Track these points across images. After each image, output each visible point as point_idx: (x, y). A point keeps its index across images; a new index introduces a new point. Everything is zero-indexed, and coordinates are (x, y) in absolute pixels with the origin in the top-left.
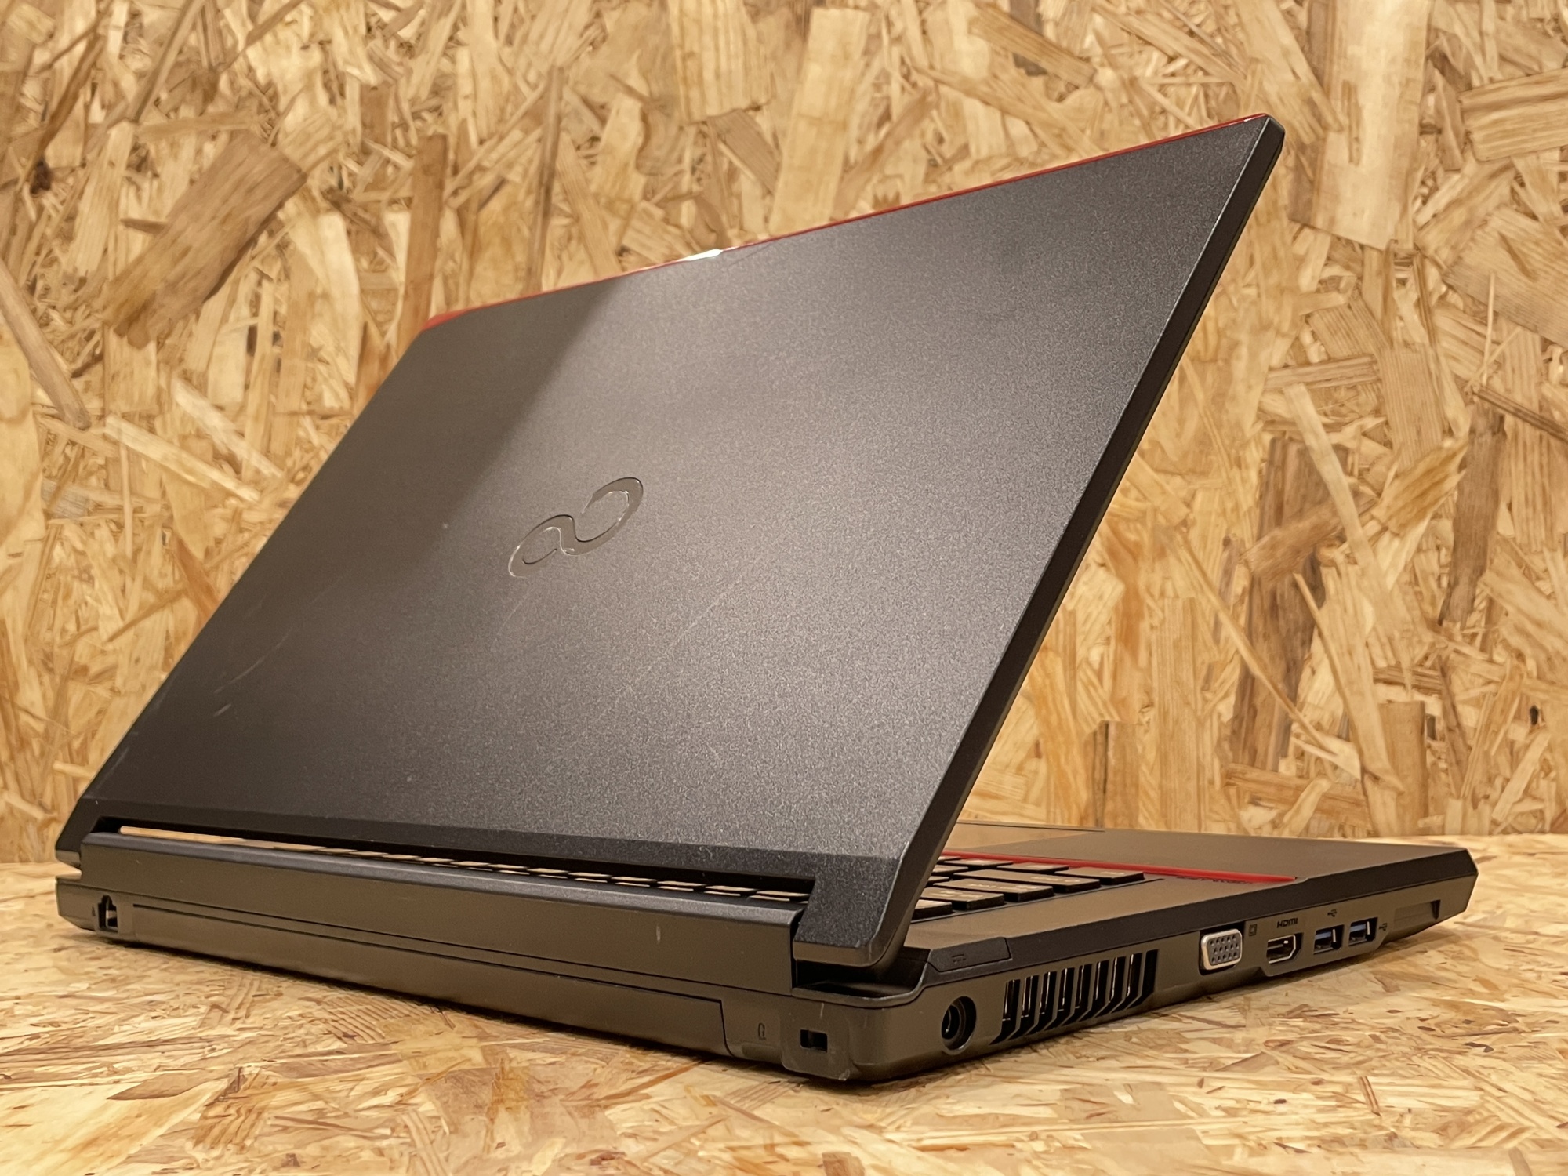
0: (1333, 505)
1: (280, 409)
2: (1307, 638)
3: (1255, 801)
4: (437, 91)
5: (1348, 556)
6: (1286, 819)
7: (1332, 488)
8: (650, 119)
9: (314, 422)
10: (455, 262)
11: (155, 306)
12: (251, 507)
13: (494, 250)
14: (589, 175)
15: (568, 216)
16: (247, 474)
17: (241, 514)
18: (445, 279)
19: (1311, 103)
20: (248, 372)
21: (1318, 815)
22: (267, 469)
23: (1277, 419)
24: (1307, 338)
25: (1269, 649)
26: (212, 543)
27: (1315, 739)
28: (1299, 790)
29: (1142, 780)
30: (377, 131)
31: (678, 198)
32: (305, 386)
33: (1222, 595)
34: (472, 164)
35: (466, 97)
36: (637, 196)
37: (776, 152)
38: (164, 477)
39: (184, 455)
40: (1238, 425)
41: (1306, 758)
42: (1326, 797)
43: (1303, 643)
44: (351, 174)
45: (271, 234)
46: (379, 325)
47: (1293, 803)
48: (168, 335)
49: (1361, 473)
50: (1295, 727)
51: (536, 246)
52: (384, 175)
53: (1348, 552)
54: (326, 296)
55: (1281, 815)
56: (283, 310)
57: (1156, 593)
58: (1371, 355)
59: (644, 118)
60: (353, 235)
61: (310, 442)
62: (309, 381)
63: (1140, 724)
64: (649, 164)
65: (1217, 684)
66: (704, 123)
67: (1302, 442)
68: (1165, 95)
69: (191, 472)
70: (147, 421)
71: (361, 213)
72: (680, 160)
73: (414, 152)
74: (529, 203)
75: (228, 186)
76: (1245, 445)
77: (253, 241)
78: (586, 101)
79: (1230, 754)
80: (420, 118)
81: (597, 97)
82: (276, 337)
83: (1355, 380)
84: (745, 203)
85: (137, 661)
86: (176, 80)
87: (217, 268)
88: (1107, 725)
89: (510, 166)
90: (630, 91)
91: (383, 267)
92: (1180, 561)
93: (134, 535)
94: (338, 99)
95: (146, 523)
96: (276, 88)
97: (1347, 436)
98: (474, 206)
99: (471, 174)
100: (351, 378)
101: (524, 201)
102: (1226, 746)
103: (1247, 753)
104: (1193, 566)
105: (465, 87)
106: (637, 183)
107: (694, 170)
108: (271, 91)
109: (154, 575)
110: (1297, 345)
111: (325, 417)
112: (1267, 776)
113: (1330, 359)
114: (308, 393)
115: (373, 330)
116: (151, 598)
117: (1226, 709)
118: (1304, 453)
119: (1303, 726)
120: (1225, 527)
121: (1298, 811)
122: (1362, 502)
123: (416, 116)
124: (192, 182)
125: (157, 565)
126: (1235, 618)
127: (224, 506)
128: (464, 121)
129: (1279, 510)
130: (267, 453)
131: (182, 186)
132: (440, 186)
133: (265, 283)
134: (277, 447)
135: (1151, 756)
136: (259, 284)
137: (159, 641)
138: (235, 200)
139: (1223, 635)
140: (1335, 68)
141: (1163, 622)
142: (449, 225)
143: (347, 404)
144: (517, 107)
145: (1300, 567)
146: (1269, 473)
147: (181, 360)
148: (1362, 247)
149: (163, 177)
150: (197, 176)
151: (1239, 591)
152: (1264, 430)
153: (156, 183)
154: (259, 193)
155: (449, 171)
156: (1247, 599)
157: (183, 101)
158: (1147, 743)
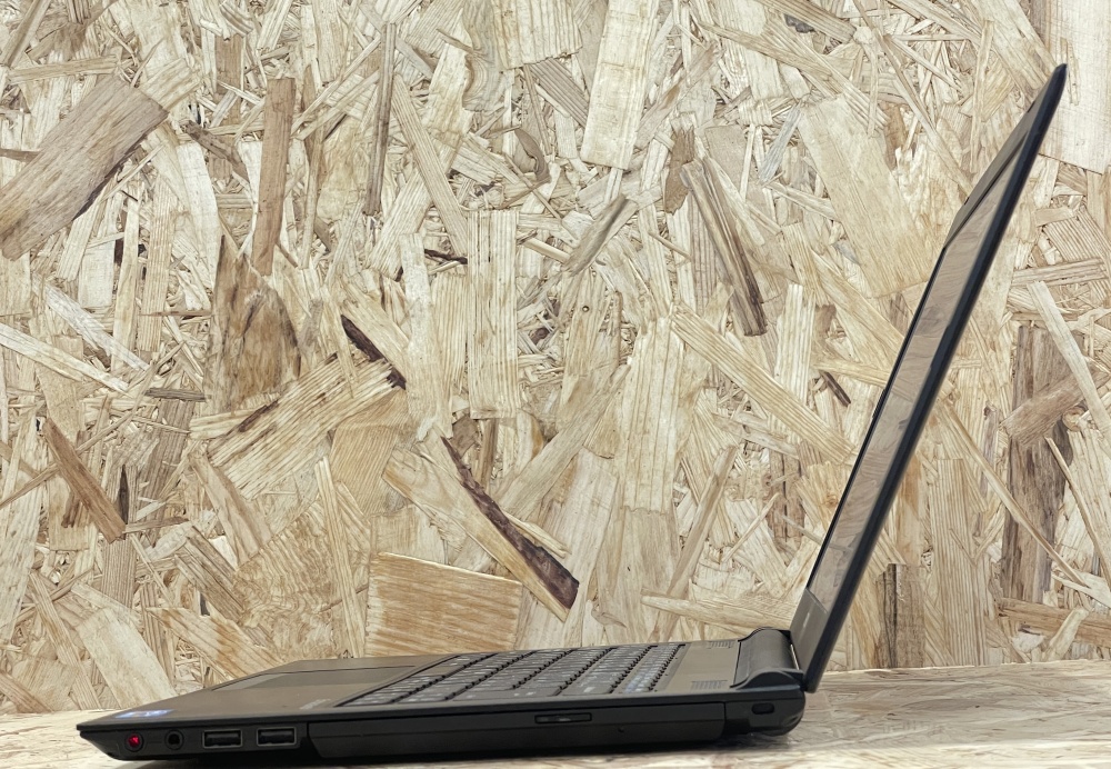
0: (1075, 379)
1: (146, 310)
2: (1060, 491)
3: (1024, 629)
4: (283, 42)
5: (1089, 422)
6: (1051, 643)
7: (1072, 365)
8: (474, 66)
9: (176, 320)
10: (303, 184)
11: (27, 223)
12: (120, 395)
13: (337, 175)
14: (421, 111)
15: (404, 145)
16: (116, 366)
17: (110, 403)
18: (295, 198)
19: (1036, 56)
20: (116, 278)
21: (1079, 639)
22: (136, 363)
23: (1022, 310)
24: (1044, 244)
25: (1029, 501)
26: (84, 428)
27: (1072, 575)
28: (1061, 618)
29: (927, 612)
30: (232, 74)
31: (501, 130)
32: (169, 291)
33: (986, 457)
34: (317, 103)
35: (310, 47)
36: (465, 129)
37: (586, 93)
38: (38, 371)
39: (57, 351)
40: (991, 314)
41: (1065, 589)
42: (1084, 622)
43: (1057, 495)
44: (208, 111)
45: (136, 161)
46: (235, 238)
47: (1058, 629)
48: (42, 247)
49: (1095, 355)
50: (1054, 564)
51: (376, 169)
52: (239, 110)
53: (1089, 419)
54: (186, 214)
55: (1047, 640)
56: (147, 226)
57: (930, 456)
58: (1098, 258)
59: (469, 64)
60: (211, 161)
61: (174, 339)
62: (172, 286)
63: (923, 566)
64: (475, 102)
65: (986, 531)
66: (521, 68)
67: (1046, 329)
68: (914, 49)
69: (63, 366)
70: (23, 323)
71: (217, 143)
72: (502, 99)
73: (264, 92)
74: (369, 134)
75: (95, 120)
76: (997, 331)
77: (119, 167)
78: (416, 50)
79: (1001, 589)
80: (269, 63)
81: (427, 48)
82: (142, 248)
83: (1085, 278)
84: (561, 135)
85: (14, 533)
86: (45, 32)
87: (87, 192)
88: (894, 566)
89: (351, 104)
90: (456, 42)
91: (239, 187)
92: (949, 428)
93: (10, 422)
94: (195, 47)
95: (21, 411)
96: (138, 39)
97: (1082, 323)
98: (321, 136)
99: (318, 110)
100: (212, 285)
101: (364, 132)
102: (997, 582)
103: (1015, 587)
104: (960, 432)
105: (310, 37)
106: (465, 117)
107: (514, 107)
108: (134, 40)
109: (30, 458)
110: (1036, 249)
111: (188, 317)
112: (1035, 607)
113: (1064, 262)
114: (171, 297)
115: (230, 241)
116: (27, 478)
117: (995, 551)
118: (1047, 337)
119: (1061, 564)
120: (985, 400)
121: (1061, 636)
122: (1098, 377)
123: (266, 62)
124: (61, 117)
125: (33, 450)
126: (997, 475)
127: (95, 396)
128: (310, 66)
129: (1030, 383)
130: (135, 349)
131: (52, 121)
132: (290, 121)
133: (130, 201)
134: (143, 343)
135: (933, 592)
136: (125, 203)
137: (35, 515)
138: (100, 133)
139: (989, 489)
140: (1054, 28)
141: (937, 479)
142: (297, 152)
143: (207, 305)
144: (356, 55)
145: (1050, 431)
146: (1019, 354)
147: (53, 269)
148: (1085, 170)
149: (34, 113)
150: (66, 113)
151: (1001, 452)
152: (1012, 319)
153: (27, 117)
154: (125, 126)
155: (296, 107)
156: (1007, 459)
157: (53, 47)
158: (928, 583)
